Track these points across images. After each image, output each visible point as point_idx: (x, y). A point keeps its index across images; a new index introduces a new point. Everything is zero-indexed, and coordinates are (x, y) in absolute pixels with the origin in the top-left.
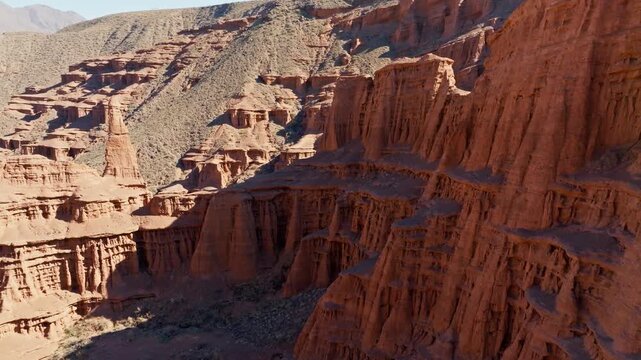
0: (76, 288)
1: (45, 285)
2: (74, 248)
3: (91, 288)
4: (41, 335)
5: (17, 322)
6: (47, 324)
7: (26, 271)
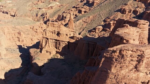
0: (57, 48)
1: (52, 46)
2: (57, 41)
3: (59, 49)
4: (49, 54)
5: (47, 51)
6: (50, 53)
7: (49, 43)
